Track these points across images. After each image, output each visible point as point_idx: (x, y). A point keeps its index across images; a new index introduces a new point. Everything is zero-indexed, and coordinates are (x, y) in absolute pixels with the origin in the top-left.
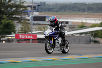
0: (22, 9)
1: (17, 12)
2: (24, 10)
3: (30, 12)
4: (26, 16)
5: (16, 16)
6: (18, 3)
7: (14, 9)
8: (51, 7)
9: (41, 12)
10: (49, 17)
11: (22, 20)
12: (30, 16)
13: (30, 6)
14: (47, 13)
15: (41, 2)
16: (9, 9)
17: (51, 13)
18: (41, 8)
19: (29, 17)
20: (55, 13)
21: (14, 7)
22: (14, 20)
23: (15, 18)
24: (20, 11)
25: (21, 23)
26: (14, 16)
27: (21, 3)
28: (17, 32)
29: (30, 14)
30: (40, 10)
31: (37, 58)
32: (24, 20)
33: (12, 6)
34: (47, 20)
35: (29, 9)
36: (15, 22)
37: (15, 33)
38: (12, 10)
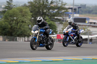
0: (63, 11)
1: (59, 13)
2: (65, 12)
3: (71, 13)
4: (67, 17)
5: (58, 18)
6: (59, 5)
7: (56, 10)
8: (91, 10)
9: (81, 14)
10: (89, 19)
11: (63, 21)
12: (71, 18)
13: (72, 8)
14: (87, 15)
15: (81, 5)
16: (51, 11)
17: (91, 15)
18: (81, 10)
19: (69, 18)
20: (95, 15)
21: (56, 9)
22: (55, 21)
23: (57, 19)
24: (61, 13)
25: (62, 24)
26: (56, 18)
27: (62, 5)
28: (58, 32)
29: (71, 15)
30: (80, 12)
31: (78, 57)
32: (65, 21)
33: (53, 8)
34: (87, 22)
35: (70, 11)
36: (57, 23)
37: (56, 33)
38: (54, 12)
